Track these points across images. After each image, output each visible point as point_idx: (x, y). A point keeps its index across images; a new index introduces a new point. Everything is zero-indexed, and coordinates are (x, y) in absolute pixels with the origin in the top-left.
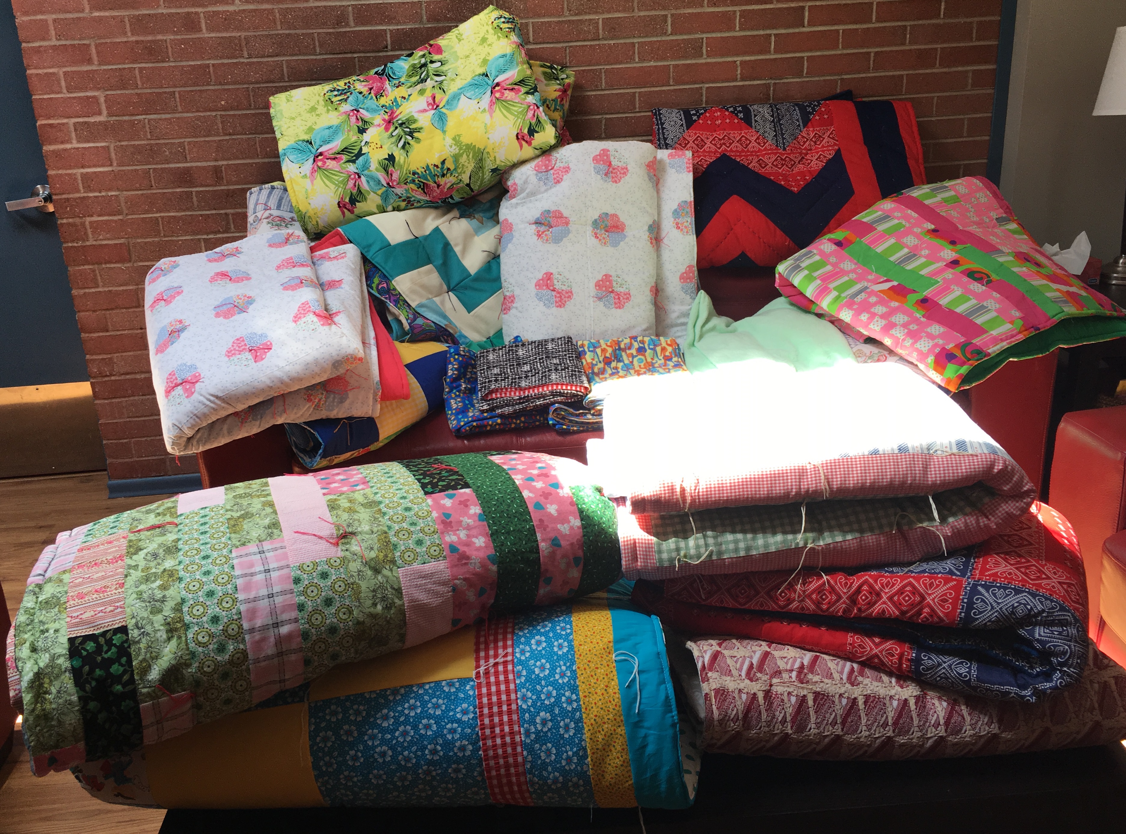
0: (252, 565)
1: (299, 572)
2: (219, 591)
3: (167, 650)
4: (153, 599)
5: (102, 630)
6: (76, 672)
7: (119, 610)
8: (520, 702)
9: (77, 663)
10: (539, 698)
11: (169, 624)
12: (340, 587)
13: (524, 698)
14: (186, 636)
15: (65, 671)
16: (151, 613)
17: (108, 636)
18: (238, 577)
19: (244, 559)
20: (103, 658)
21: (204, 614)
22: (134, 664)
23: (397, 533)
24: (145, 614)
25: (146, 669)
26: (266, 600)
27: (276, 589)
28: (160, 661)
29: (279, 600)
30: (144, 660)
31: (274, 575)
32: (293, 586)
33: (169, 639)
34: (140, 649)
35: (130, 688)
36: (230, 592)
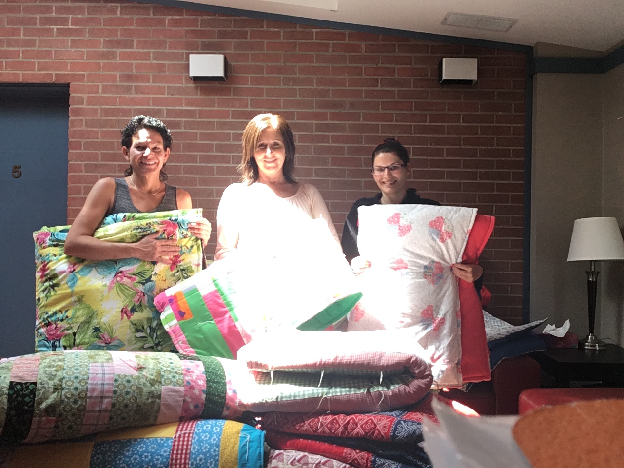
0: (98, 370)
1: (118, 377)
2: (81, 377)
3: (52, 397)
4: (50, 374)
5: (25, 382)
6: (9, 396)
7: (35, 375)
8: (192, 450)
9: (11, 393)
10: (201, 448)
11: (55, 386)
12: (134, 388)
13: (194, 448)
14: (62, 393)
15: (5, 394)
16: (49, 379)
17: (28, 385)
18: (90, 374)
19: (95, 367)
20: (23, 393)
21: (72, 385)
22: (36, 399)
23: (164, 371)
24: (46, 380)
25: (40, 403)
26: (101, 386)
27: (106, 382)
28: (47, 401)
29: (106, 387)
30: (41, 398)
31: (107, 376)
32: (114, 382)
33: (54, 392)
34: (40, 393)
35: (31, 409)
36: (85, 379)
